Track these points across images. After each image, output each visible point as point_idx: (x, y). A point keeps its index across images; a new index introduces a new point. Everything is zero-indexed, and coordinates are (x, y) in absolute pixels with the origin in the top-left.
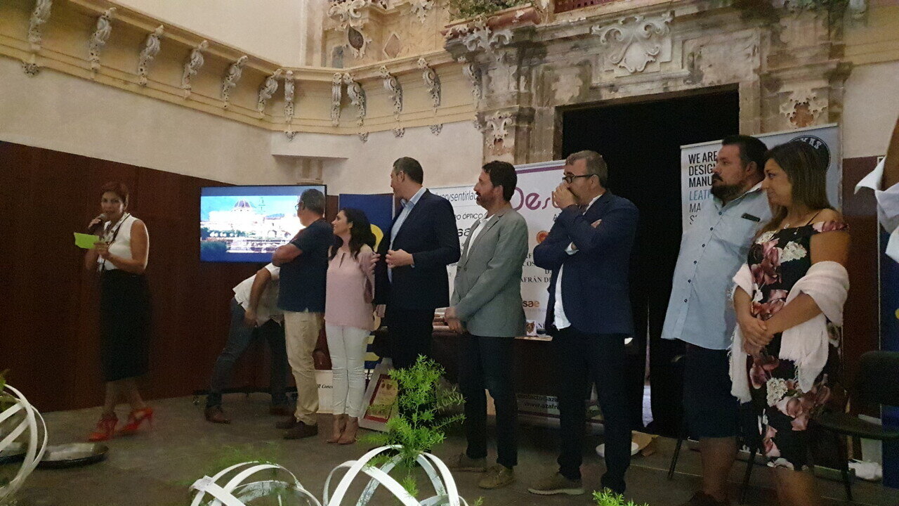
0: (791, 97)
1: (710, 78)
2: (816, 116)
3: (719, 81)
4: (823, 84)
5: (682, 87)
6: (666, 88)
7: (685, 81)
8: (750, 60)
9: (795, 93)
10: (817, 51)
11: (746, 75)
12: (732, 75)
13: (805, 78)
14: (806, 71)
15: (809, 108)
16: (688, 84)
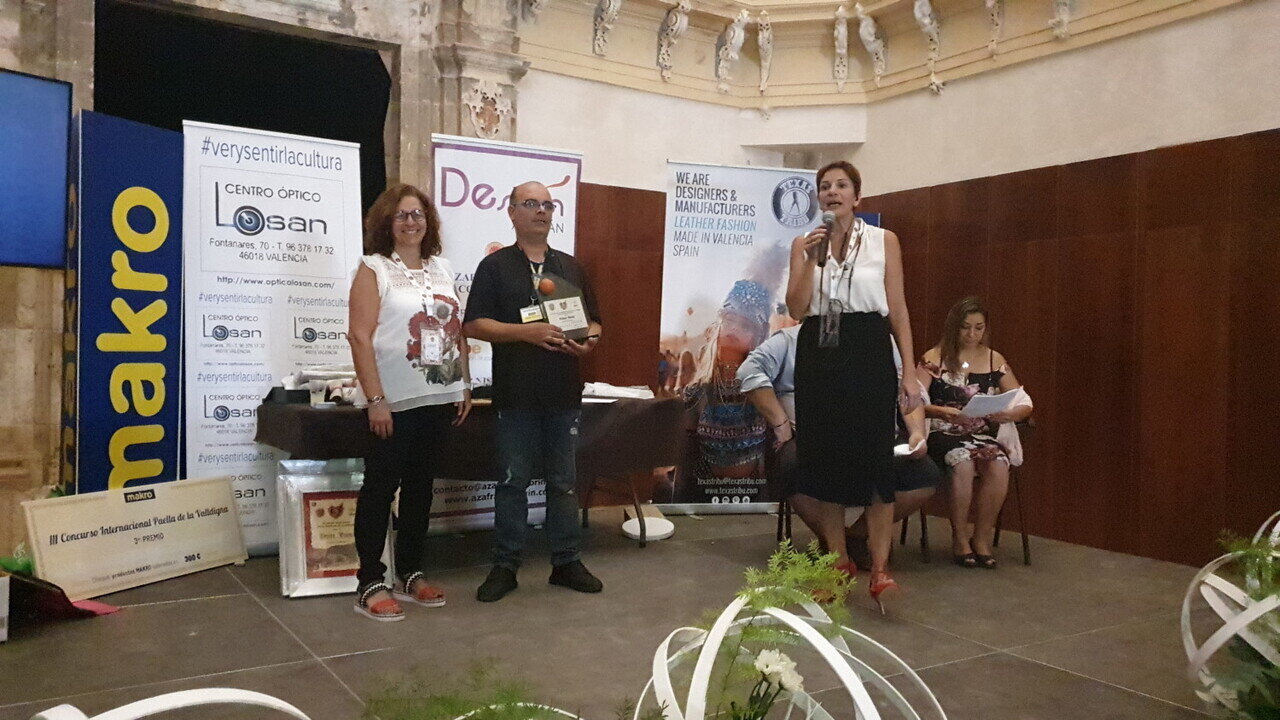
0: (477, 86)
1: (364, 27)
2: (501, 118)
3: (376, 36)
4: (506, 79)
5: (327, 26)
6: (301, 20)
7: (330, 18)
8: (416, 19)
9: (482, 82)
10: (501, 37)
11: (411, 39)
12: (393, 32)
13: (491, 68)
14: (492, 59)
15: (496, 106)
16: (335, 24)
